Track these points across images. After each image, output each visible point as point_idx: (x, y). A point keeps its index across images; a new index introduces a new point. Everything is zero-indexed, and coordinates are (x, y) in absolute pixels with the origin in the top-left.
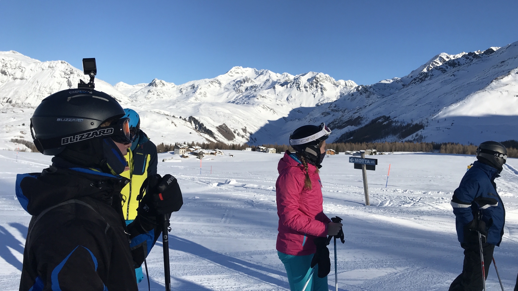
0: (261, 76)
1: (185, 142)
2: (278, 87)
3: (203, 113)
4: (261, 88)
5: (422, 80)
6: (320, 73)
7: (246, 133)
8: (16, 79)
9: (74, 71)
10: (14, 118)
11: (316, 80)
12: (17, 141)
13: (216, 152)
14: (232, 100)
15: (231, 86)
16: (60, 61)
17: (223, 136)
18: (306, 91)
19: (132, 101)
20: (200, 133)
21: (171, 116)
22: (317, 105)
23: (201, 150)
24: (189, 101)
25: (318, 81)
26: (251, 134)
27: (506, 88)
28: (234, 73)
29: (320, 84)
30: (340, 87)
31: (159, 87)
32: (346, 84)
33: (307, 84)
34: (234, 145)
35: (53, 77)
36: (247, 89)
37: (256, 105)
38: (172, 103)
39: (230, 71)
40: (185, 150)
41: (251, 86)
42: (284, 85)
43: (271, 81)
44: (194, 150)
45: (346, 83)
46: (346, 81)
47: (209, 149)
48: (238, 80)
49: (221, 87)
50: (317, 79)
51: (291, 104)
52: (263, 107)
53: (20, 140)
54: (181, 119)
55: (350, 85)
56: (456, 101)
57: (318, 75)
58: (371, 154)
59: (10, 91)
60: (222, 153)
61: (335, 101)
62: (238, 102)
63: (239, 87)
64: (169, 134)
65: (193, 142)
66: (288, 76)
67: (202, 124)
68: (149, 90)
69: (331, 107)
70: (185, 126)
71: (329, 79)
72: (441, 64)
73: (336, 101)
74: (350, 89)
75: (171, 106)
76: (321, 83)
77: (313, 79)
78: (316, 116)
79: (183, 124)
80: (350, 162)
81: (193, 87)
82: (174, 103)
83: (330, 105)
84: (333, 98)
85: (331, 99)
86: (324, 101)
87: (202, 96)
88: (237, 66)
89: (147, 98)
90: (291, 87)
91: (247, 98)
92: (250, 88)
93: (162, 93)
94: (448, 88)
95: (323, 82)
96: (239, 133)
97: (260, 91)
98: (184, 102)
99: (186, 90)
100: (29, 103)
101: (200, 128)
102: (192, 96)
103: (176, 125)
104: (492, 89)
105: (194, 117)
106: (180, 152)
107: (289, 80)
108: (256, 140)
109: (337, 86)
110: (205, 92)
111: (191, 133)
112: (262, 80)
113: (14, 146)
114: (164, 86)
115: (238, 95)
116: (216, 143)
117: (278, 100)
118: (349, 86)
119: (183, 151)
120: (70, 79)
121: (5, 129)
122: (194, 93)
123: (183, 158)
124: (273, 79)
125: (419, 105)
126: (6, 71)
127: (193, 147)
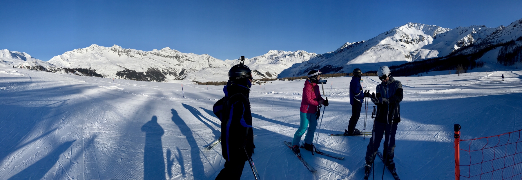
0: (280, 53)
2: (287, 57)
3: (260, 68)
4: (281, 57)
5: (341, 52)
6: (302, 50)
7: (276, 74)
8: (192, 62)
9: (210, 57)
10: (192, 74)
13: (266, 82)
14: (270, 62)
15: (270, 57)
17: (268, 76)
18: (298, 57)
20: (259, 75)
22: (302, 62)
24: (254, 64)
25: (302, 54)
26: (278, 74)
27: (368, 54)
28: (270, 53)
33: (298, 55)
34: (272, 79)
35: (203, 60)
36: (275, 58)
37: (279, 64)
39: (268, 52)
41: (277, 57)
42: (289, 56)
43: (284, 54)
45: (312, 54)
47: (263, 81)
48: (272, 55)
49: (266, 58)
51: (292, 62)
52: (282, 64)
55: (314, 54)
56: (353, 59)
58: (325, 78)
60: (268, 82)
62: (273, 63)
63: (272, 58)
65: (257, 79)
66: (290, 52)
67: (261, 73)
69: (308, 62)
71: (306, 52)
72: (347, 46)
73: (309, 60)
74: (314, 56)
77: (300, 53)
78: (302, 66)
81: (255, 59)
85: (307, 60)
86: (305, 60)
87: (258, 62)
88: (271, 50)
90: (292, 56)
91: (276, 61)
94: (350, 54)
95: (304, 54)
96: (274, 74)
99: (252, 61)
100: (196, 69)
104: (364, 55)
105: (257, 70)
107: (291, 54)
108: (280, 76)
109: (309, 55)
110: (260, 60)
111: (256, 76)
115: (272, 60)
116: (266, 78)
117: (287, 61)
120: (209, 60)
121: (190, 78)
125: (341, 60)
126: (189, 60)
127: (257, 81)
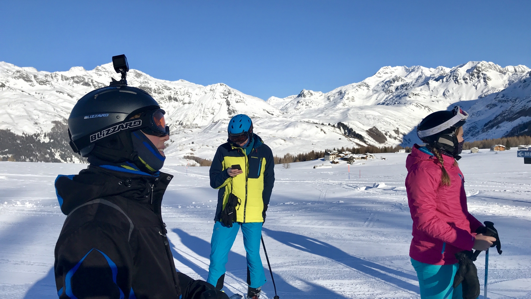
0: (413, 73)
1: (335, 148)
2: (432, 83)
3: (351, 118)
4: (413, 85)
6: (481, 61)
7: (398, 134)
8: (185, 103)
9: (231, 91)
10: (185, 138)
11: (477, 69)
12: (188, 158)
13: (367, 156)
15: (380, 87)
16: (219, 84)
17: (374, 139)
18: (466, 83)
19: (283, 113)
20: (349, 138)
21: (320, 124)
23: (351, 155)
24: (337, 108)
25: (480, 71)
26: (404, 135)
28: (382, 74)
29: (482, 74)
30: (509, 74)
31: (307, 97)
32: (515, 70)
33: (466, 75)
34: (385, 148)
35: (214, 98)
36: (397, 89)
37: (408, 104)
38: (320, 112)
39: (378, 72)
40: (335, 156)
41: (402, 85)
42: (439, 80)
43: (424, 77)
44: (344, 155)
45: (516, 68)
46: (516, 67)
47: (360, 154)
48: (388, 80)
49: (369, 90)
50: (479, 68)
51: (448, 99)
52: (416, 106)
53: (191, 156)
54: (330, 126)
55: (520, 70)
57: (480, 64)
59: (181, 115)
60: (373, 157)
61: (502, 91)
62: (388, 103)
63: (388, 88)
64: (318, 141)
65: (343, 148)
66: (443, 69)
67: (351, 129)
68: (298, 101)
69: (498, 97)
70: (334, 133)
71: (493, 66)
73: (504, 90)
74: (521, 75)
75: (319, 114)
76: (484, 72)
77: (474, 70)
78: (480, 110)
79: (332, 130)
80: (518, 156)
81: (340, 93)
82: (322, 111)
83: (497, 96)
84: (499, 88)
85: (497, 89)
86: (488, 92)
87: (350, 101)
88: (386, 66)
89: (297, 109)
90: (447, 81)
91: (398, 98)
92: (401, 87)
93: (310, 103)
95: (486, 71)
96: (391, 135)
97: (412, 89)
98: (332, 109)
99: (333, 97)
100: (196, 124)
101: (350, 134)
102: (340, 102)
103: (325, 133)
105: (343, 123)
106: (330, 158)
107: (445, 74)
108: (410, 141)
109: (505, 74)
110: (353, 97)
111: (340, 139)
112: (413, 77)
113: (186, 162)
114: (312, 95)
115: (388, 95)
116: (367, 147)
117: (433, 97)
118: (519, 72)
119: (333, 157)
120: (228, 100)
121: (178, 148)
122: (341, 99)
123: (333, 164)
124: (426, 75)
126: (177, 98)
127: (343, 152)
